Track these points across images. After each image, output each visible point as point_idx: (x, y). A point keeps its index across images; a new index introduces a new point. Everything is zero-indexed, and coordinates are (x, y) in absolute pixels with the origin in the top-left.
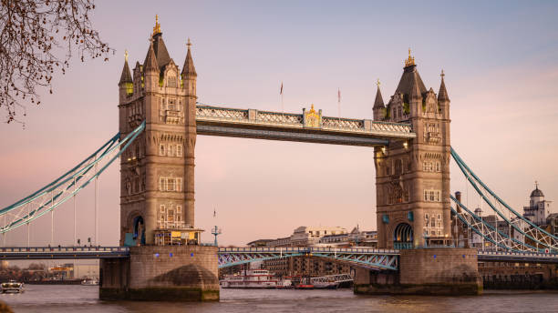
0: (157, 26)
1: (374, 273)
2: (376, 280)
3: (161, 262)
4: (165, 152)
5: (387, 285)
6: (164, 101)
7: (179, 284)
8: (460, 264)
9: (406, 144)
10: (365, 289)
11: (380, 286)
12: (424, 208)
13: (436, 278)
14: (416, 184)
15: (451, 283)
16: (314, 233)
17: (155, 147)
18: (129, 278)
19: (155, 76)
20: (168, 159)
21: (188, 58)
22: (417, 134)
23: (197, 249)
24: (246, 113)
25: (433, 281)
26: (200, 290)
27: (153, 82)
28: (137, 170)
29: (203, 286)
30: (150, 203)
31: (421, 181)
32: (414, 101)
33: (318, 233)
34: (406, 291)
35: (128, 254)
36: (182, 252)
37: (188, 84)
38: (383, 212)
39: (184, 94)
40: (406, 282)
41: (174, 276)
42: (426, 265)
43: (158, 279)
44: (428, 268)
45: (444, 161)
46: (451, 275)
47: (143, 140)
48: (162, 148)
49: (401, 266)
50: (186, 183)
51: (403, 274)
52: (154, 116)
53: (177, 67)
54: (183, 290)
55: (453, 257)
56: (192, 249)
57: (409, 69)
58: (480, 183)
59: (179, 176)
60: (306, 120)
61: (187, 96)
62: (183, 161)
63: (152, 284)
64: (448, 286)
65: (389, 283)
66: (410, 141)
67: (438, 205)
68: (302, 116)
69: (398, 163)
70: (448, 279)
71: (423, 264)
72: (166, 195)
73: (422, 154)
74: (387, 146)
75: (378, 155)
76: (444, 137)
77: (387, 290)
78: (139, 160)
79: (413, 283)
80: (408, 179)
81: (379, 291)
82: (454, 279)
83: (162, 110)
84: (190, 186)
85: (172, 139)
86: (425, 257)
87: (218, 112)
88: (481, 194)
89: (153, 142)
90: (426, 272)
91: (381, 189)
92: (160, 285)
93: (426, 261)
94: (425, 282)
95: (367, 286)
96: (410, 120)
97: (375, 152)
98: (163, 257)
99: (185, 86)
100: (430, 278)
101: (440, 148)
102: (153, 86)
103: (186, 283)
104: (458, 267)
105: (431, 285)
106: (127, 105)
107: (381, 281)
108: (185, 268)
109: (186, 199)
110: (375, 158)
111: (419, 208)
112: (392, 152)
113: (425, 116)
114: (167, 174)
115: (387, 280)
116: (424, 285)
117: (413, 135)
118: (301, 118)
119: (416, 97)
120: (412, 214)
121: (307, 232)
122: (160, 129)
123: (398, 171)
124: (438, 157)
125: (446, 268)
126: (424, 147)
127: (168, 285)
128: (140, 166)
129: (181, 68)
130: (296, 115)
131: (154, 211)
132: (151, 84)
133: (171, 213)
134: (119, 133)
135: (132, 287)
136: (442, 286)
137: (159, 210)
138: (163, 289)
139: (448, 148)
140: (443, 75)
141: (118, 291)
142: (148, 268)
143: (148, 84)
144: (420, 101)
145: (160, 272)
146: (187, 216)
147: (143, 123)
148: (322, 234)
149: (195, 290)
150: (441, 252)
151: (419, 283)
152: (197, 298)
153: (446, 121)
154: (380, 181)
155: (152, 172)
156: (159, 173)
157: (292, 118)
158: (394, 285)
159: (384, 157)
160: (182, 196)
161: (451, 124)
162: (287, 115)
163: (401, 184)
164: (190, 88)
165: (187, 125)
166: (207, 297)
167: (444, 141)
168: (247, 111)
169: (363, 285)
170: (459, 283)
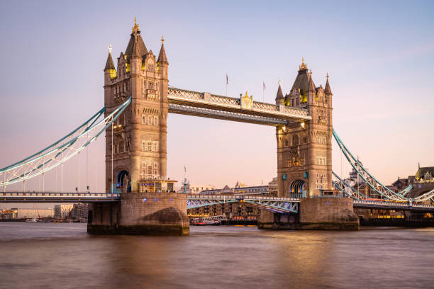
0: (136, 26)
1: (277, 215)
2: (279, 219)
3: (147, 205)
4: (145, 122)
5: (288, 223)
6: (145, 82)
7: (164, 222)
8: (344, 209)
9: (303, 125)
10: (270, 226)
11: (282, 224)
12: (317, 170)
13: (329, 219)
14: (311, 152)
15: (340, 222)
16: (195, 189)
17: (139, 117)
18: (119, 217)
19: (139, 61)
20: (149, 127)
21: (162, 51)
22: (313, 117)
23: (175, 195)
24: (202, 95)
25: (327, 221)
26: (180, 227)
27: (138, 67)
28: (123, 135)
29: (182, 224)
30: (135, 160)
31: (315, 150)
32: (310, 93)
33: (198, 189)
34: (304, 227)
35: (119, 199)
36: (164, 198)
37: (162, 70)
38: (282, 172)
39: (159, 78)
40: (305, 221)
41: (160, 216)
42: (321, 209)
43: (146, 218)
44: (323, 211)
45: (328, 137)
46: (340, 217)
47: (130, 111)
48: (144, 118)
49: (301, 210)
50: (160, 145)
51: (302, 216)
52: (139, 93)
53: (154, 57)
54: (166, 227)
55: (340, 204)
56: (172, 195)
57: (303, 72)
58: (349, 153)
59: (156, 140)
60: (242, 102)
61: (162, 79)
62: (158, 129)
63: (141, 222)
64: (338, 224)
65: (291, 221)
66: (307, 122)
67: (324, 167)
68: (240, 100)
69: (295, 138)
70: (338, 219)
71: (319, 208)
72: (146, 154)
73: (315, 131)
74: (287, 125)
75: (280, 132)
76: (329, 120)
77: (288, 227)
78: (124, 127)
79: (311, 222)
80: (304, 149)
81: (281, 227)
82: (342, 219)
83: (144, 90)
84: (163, 148)
85: (151, 111)
86: (321, 203)
87: (183, 93)
88: (349, 161)
89: (137, 113)
90: (321, 214)
91: (281, 156)
92: (148, 223)
93: (321, 206)
94: (321, 221)
95: (271, 223)
96: (307, 107)
97: (277, 130)
98: (150, 201)
99: (160, 72)
100: (325, 218)
101: (326, 127)
102: (138, 70)
103: (169, 221)
104: (344, 211)
105: (325, 223)
106: (112, 86)
107: (284, 220)
108: (167, 210)
109: (161, 158)
110: (277, 134)
111: (313, 169)
112: (290, 130)
113: (317, 105)
114: (147, 138)
115: (289, 219)
116: (320, 223)
117: (310, 118)
118: (239, 101)
119: (312, 91)
120: (307, 174)
121: (191, 188)
122: (142, 104)
123: (296, 143)
124: (324, 134)
125: (336, 211)
126: (317, 126)
127: (154, 223)
128: (125, 132)
129: (157, 58)
130: (235, 99)
131: (138, 166)
132: (136, 68)
133: (150, 168)
134: (105, 108)
135: (121, 224)
136: (333, 224)
137: (141, 166)
138: (150, 226)
139: (331, 128)
140: (328, 77)
141: (108, 227)
142: (137, 209)
143: (133, 69)
144: (314, 94)
145: (147, 214)
146: (161, 171)
147: (130, 99)
148: (200, 189)
149: (177, 227)
150: (332, 200)
151: (316, 222)
152: (177, 232)
153: (330, 108)
154: (281, 150)
155: (136, 136)
156: (142, 138)
157: (232, 101)
158: (295, 223)
159: (285, 134)
160: (158, 155)
161: (333, 111)
162: (230, 99)
163: (299, 153)
164: (164, 74)
165: (162, 101)
166: (185, 232)
167: (329, 123)
168: (203, 94)
169: (268, 223)
170: (345, 222)
